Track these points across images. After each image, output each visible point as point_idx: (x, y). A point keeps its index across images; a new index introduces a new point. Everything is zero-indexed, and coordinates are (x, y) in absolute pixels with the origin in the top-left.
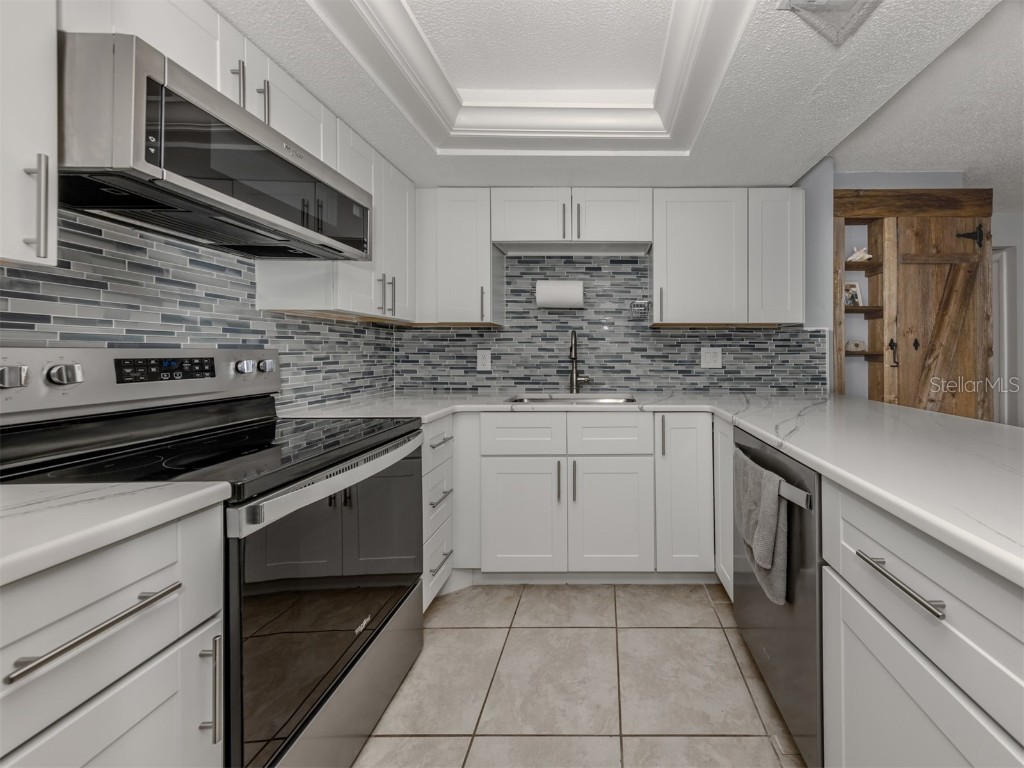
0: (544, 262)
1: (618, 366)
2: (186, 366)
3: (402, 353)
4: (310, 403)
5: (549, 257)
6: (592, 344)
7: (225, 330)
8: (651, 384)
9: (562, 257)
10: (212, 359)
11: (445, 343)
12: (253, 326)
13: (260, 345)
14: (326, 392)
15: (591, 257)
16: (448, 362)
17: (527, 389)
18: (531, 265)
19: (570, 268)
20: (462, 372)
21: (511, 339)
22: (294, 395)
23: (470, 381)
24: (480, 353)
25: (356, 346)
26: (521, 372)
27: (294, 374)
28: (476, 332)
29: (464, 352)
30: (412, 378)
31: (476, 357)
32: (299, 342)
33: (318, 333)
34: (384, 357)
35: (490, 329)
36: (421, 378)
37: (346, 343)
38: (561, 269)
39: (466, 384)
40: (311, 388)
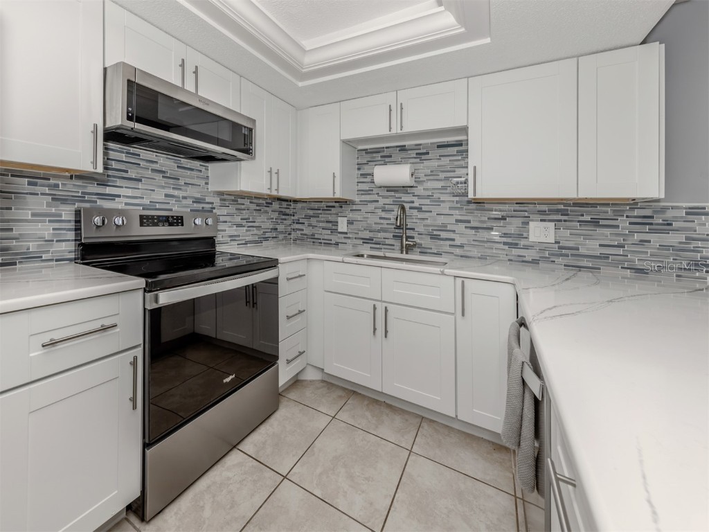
0: (384, 151)
1: (443, 235)
2: (171, 219)
3: (296, 217)
4: (238, 244)
5: (387, 148)
6: (421, 215)
7: (193, 202)
8: (475, 252)
9: (397, 147)
10: (182, 217)
11: (319, 212)
12: (208, 200)
13: (211, 211)
14: (248, 239)
15: (420, 145)
16: (321, 224)
17: (371, 248)
18: (374, 155)
19: (404, 154)
20: (329, 232)
21: (360, 210)
22: (229, 239)
23: (334, 239)
24: (340, 219)
25: (266, 212)
26: (367, 235)
27: (230, 227)
28: (337, 204)
29: (330, 218)
30: (301, 234)
31: (337, 222)
32: (232, 209)
33: (244, 204)
34: (285, 219)
35: (346, 202)
36: (306, 235)
37: (260, 210)
38: (397, 156)
39: (331, 240)
40: (239, 236)
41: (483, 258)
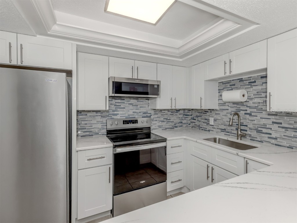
0: (231, 82)
1: (264, 130)
3: (193, 116)
5: (233, 80)
6: (251, 118)
8: (284, 143)
9: (238, 79)
11: (202, 114)
14: (167, 127)
15: (251, 77)
16: (203, 120)
17: (225, 134)
18: (226, 84)
19: (242, 83)
20: (206, 124)
21: (220, 114)
22: (158, 127)
23: (208, 128)
24: (210, 118)
26: (223, 127)
27: (158, 122)
28: (209, 111)
29: (207, 118)
30: (195, 124)
31: (209, 120)
32: (159, 115)
34: (187, 118)
35: (213, 110)
36: (196, 125)
38: (238, 84)
39: (207, 129)
40: (163, 126)
41: (291, 147)
